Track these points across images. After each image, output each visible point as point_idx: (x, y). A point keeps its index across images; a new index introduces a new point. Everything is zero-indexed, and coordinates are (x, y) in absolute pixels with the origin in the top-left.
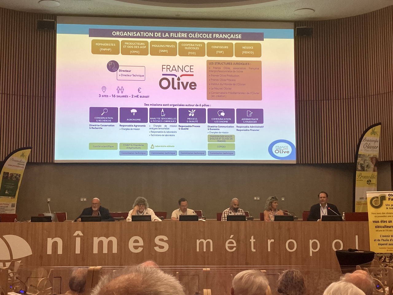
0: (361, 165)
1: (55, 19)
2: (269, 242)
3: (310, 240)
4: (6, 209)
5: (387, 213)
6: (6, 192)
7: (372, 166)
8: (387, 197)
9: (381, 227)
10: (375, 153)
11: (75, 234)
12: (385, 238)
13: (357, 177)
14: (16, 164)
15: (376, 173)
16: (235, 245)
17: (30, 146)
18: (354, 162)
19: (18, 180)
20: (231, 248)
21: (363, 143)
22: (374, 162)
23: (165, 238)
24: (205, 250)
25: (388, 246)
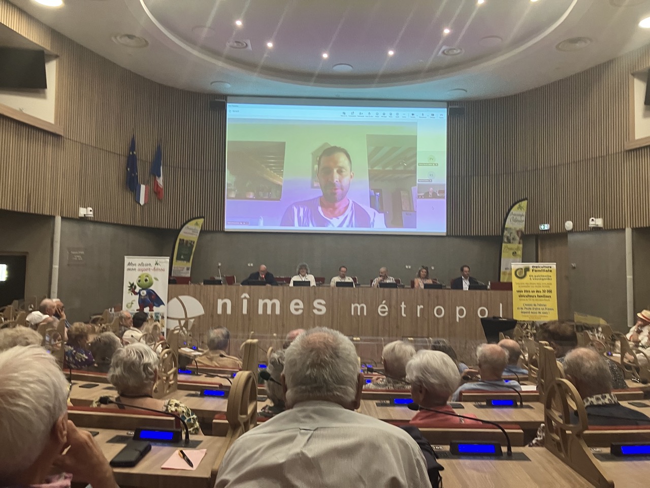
0: (508, 237)
1: (226, 100)
2: (419, 308)
3: (457, 307)
4: (181, 271)
5: (531, 284)
6: (182, 257)
7: (518, 238)
8: (531, 268)
9: (524, 296)
10: (521, 226)
11: (243, 296)
12: (527, 307)
13: (503, 249)
14: (191, 232)
15: (521, 246)
16: (387, 309)
17: (203, 215)
18: (500, 234)
19: (192, 246)
20: (384, 312)
21: (509, 217)
22: (520, 235)
23: (323, 302)
25: (531, 314)
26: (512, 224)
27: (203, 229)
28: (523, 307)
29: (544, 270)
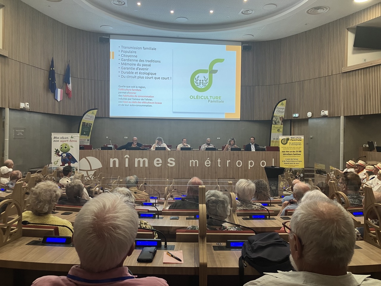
1: (109, 37)
2: (228, 162)
3: (249, 161)
4: (84, 142)
5: (290, 147)
7: (281, 122)
8: (290, 139)
9: (286, 154)
10: (282, 115)
11: (125, 157)
12: (288, 160)
13: (272, 128)
14: (89, 118)
16: (210, 163)
19: (91, 127)
20: (208, 165)
21: (276, 110)
22: (282, 120)
23: (174, 159)
24: (194, 166)
25: (289, 164)
26: (278, 113)
27: (96, 116)
28: (285, 160)
29: (297, 140)
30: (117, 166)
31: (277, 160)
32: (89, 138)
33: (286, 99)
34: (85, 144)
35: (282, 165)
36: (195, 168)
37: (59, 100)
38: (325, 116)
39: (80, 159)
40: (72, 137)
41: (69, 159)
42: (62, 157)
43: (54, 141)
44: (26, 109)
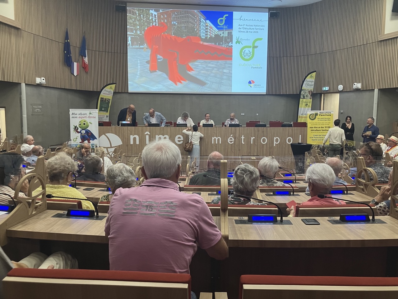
0: (303, 95)
2: (252, 138)
4: (103, 118)
5: (318, 123)
6: (103, 109)
7: (309, 96)
8: (319, 114)
9: (314, 130)
10: (311, 88)
11: (146, 133)
12: (316, 137)
13: (300, 102)
14: (107, 93)
16: (233, 140)
20: (231, 142)
21: (305, 83)
22: (311, 93)
24: (217, 143)
25: (317, 141)
26: (306, 87)
27: (115, 91)
28: (313, 137)
29: (326, 115)
30: (138, 143)
31: (305, 137)
32: (108, 114)
33: (315, 71)
34: (105, 121)
35: (309, 142)
36: (217, 146)
37: (75, 74)
38: (357, 90)
39: (100, 136)
40: (90, 114)
41: (88, 136)
42: (81, 133)
43: (73, 117)
44: (42, 84)
